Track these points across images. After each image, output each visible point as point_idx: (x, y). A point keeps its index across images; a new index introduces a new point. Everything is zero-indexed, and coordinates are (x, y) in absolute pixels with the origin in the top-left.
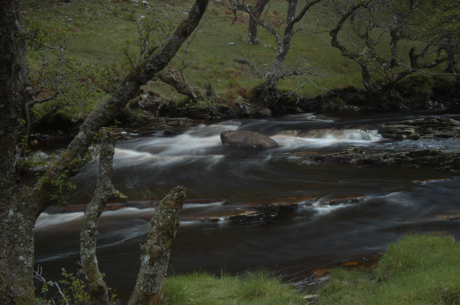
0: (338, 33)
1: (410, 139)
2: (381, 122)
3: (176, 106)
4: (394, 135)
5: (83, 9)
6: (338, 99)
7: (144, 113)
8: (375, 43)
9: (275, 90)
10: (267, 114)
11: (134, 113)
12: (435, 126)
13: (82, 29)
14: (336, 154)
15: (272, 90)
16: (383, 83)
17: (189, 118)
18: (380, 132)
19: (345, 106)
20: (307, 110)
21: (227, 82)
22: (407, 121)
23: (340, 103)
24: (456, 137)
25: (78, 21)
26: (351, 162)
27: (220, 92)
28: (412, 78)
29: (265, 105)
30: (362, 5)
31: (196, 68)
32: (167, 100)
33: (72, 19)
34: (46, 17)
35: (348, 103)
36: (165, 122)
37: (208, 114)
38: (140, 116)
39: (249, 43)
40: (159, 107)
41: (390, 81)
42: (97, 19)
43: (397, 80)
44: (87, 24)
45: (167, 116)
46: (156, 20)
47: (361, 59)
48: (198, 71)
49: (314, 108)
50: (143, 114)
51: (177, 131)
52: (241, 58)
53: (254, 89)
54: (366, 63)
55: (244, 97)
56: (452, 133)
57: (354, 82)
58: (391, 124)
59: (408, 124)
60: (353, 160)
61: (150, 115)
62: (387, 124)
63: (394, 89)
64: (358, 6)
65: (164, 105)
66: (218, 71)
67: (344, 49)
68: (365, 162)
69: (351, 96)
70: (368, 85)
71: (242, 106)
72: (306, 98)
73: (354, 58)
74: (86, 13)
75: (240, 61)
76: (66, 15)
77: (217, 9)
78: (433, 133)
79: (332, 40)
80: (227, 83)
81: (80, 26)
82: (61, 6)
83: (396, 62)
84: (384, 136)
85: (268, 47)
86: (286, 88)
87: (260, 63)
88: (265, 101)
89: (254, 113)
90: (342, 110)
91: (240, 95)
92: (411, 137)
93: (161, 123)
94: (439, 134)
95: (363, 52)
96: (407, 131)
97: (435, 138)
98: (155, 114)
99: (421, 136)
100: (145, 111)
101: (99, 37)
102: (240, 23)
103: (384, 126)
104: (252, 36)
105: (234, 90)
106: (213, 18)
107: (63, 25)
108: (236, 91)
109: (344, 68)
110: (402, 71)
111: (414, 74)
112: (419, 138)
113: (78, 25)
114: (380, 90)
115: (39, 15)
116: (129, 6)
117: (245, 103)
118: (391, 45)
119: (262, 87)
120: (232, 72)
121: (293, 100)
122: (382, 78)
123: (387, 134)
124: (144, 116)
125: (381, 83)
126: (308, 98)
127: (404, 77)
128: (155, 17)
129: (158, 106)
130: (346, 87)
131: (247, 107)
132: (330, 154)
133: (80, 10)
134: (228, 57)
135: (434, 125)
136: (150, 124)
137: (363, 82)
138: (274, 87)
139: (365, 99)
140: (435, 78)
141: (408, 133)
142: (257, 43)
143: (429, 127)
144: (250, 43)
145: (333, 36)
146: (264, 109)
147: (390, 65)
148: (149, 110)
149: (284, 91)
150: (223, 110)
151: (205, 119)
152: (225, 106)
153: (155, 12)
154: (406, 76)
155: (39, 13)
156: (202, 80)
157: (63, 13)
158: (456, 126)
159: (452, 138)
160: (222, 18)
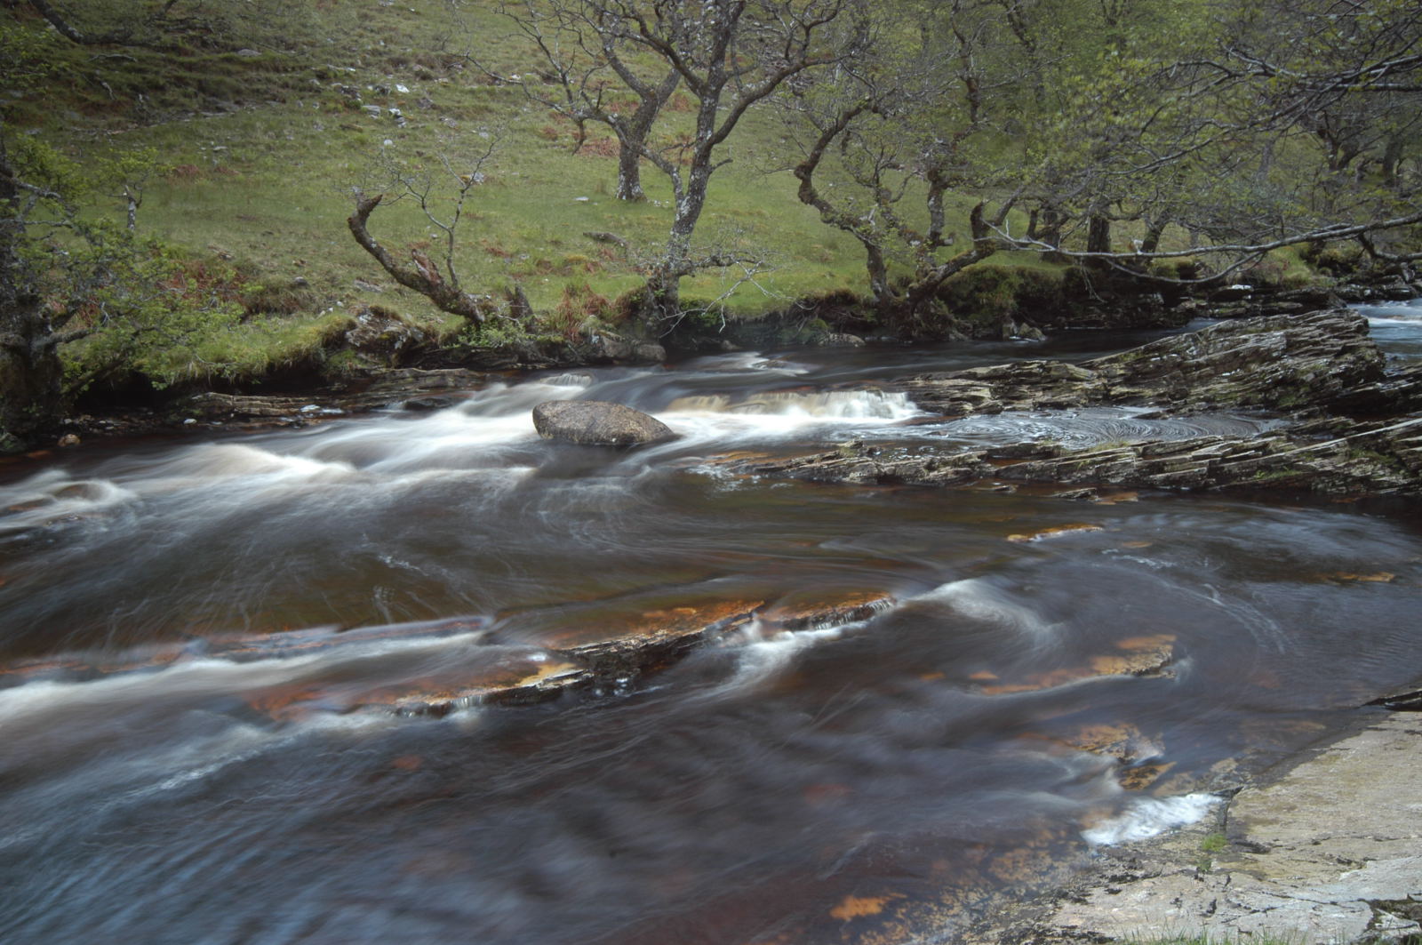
0: (813, 172)
1: (981, 413)
2: (913, 373)
3: (440, 340)
4: (945, 404)
5: (253, 127)
6: (816, 320)
7: (361, 359)
8: (894, 196)
9: (673, 301)
10: (655, 357)
11: (335, 359)
12: (1034, 381)
13: (247, 170)
14: (810, 457)
15: (666, 301)
16: (914, 285)
17: (471, 368)
18: (910, 398)
19: (831, 336)
20: (746, 347)
21: (563, 283)
22: (972, 370)
23: (820, 328)
24: (1081, 407)
25: (238, 152)
26: (847, 479)
27: (545, 307)
28: (974, 274)
29: (651, 336)
30: (866, 107)
31: (496, 253)
32: (418, 328)
33: (224, 148)
34: (164, 142)
35: (838, 329)
36: (410, 379)
37: (515, 359)
38: (350, 366)
39: (621, 197)
40: (398, 345)
41: (929, 279)
42: (284, 147)
43: (944, 277)
44: (257, 158)
45: (417, 367)
46: (419, 150)
47: (865, 231)
48: (501, 259)
49: (762, 340)
50: (357, 361)
51: (436, 401)
52: (602, 232)
53: (625, 299)
54: (876, 239)
55: (601, 317)
56: (1073, 397)
57: (850, 282)
58: (936, 379)
59: (974, 376)
60: (852, 475)
61: (376, 364)
62: (927, 379)
63: (936, 298)
64: (858, 111)
65: (409, 338)
66: (546, 259)
67: (829, 207)
68: (883, 479)
69: (845, 313)
70: (880, 289)
71: (595, 339)
72: (744, 320)
73: (849, 229)
74: (259, 134)
75: (598, 236)
76: (213, 139)
77: (555, 128)
78: (1030, 397)
79: (801, 187)
80: (564, 286)
81: (243, 162)
82: (202, 120)
83: (942, 237)
84: (921, 407)
85: (662, 208)
86: (699, 296)
87: (644, 242)
88: (651, 327)
89: (623, 354)
90: (824, 345)
91: (594, 313)
92: (985, 407)
93: (402, 382)
94: (1044, 399)
95: (868, 213)
96: (973, 393)
97: (1035, 410)
98: (389, 360)
99: (1005, 404)
100: (362, 355)
101: (284, 186)
102: (604, 157)
103: (920, 382)
104: (627, 182)
105: (577, 304)
106: (546, 147)
107: (201, 159)
108: (582, 304)
109: (827, 251)
110: (956, 257)
111: (979, 265)
112: (1002, 410)
113: (238, 160)
114: (907, 299)
115: (148, 139)
116: (359, 119)
117: (602, 331)
118: (929, 199)
119: (642, 295)
120: (579, 261)
121: (714, 323)
122: (911, 273)
123: (929, 403)
124: (360, 366)
125: (909, 283)
126: (748, 319)
127: (958, 270)
128: (417, 143)
129: (396, 342)
130: (833, 292)
131: (606, 342)
132: (798, 459)
133: (245, 127)
134: (572, 228)
135: (1033, 379)
136: (376, 386)
137: (871, 282)
138: (670, 295)
139: (874, 320)
140: (1021, 273)
141: (976, 400)
142: (638, 198)
143: (1021, 383)
144: (624, 198)
145: (802, 178)
146: (650, 346)
147: (930, 243)
148: (374, 352)
149: (694, 304)
150: (552, 349)
151: (507, 370)
152: (558, 338)
153: (417, 133)
154: (964, 269)
155: (149, 135)
156: (507, 279)
157: (206, 134)
158: (1082, 380)
159: (1074, 410)
160: (565, 147)
